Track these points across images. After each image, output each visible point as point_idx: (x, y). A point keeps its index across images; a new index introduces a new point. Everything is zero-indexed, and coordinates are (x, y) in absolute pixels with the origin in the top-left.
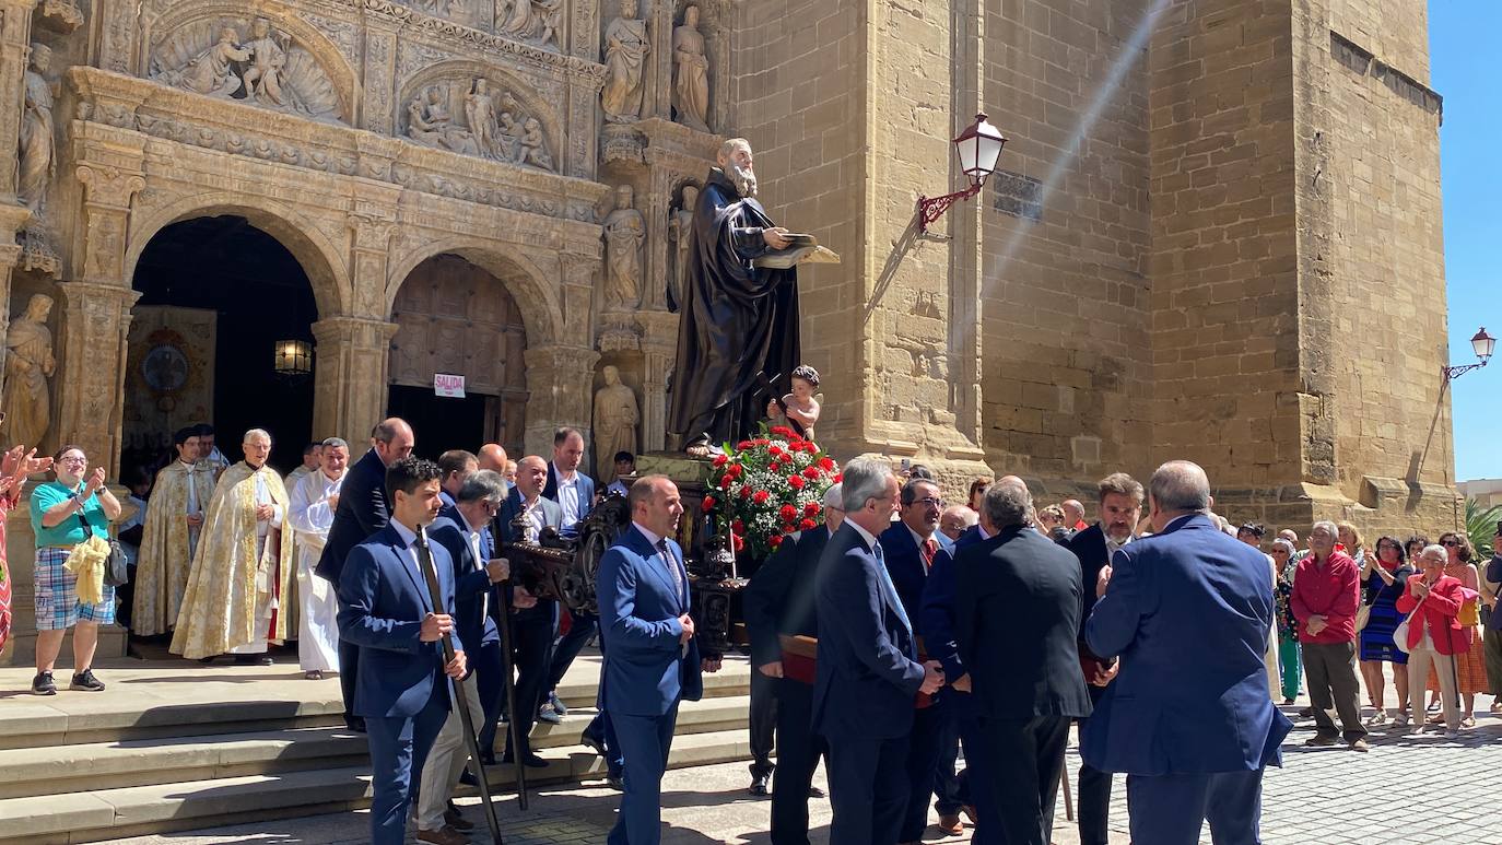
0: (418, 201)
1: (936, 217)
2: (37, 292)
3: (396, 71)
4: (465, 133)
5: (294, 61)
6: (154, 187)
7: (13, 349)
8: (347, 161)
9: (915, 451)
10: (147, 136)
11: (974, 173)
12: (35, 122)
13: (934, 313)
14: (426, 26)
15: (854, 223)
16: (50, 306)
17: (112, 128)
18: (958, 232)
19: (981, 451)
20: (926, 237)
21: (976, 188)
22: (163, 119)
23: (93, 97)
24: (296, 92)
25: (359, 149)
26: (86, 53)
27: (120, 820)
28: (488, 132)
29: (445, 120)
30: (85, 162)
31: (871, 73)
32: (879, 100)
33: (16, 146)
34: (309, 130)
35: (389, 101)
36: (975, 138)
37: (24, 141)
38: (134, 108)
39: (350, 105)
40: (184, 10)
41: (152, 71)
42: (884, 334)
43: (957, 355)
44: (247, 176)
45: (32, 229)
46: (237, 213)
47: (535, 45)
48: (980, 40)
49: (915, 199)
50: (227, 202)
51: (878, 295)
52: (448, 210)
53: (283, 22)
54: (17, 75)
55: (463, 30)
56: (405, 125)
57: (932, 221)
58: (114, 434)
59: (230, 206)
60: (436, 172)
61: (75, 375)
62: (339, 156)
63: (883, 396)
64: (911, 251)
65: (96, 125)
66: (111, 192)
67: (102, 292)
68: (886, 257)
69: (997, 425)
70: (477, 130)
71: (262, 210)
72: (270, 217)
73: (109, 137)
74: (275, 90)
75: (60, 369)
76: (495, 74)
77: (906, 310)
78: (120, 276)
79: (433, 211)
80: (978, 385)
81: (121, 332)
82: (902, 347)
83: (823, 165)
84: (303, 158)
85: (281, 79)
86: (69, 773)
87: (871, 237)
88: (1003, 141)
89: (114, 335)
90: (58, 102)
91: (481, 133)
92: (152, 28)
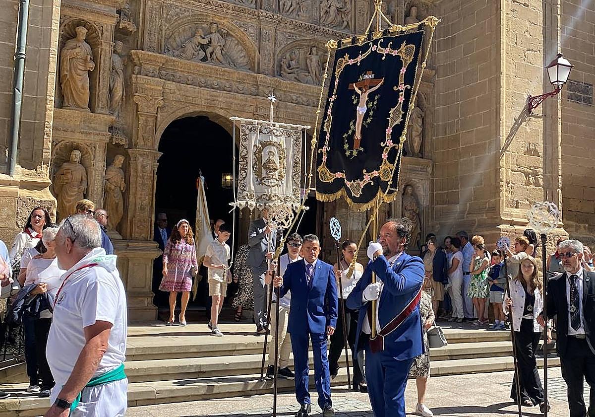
0: (286, 107)
1: (537, 106)
2: (117, 154)
3: (275, 46)
4: (307, 74)
5: (228, 43)
6: (167, 104)
7: (108, 180)
8: (253, 89)
9: (527, 223)
10: (164, 81)
11: (556, 83)
12: (116, 77)
13: (536, 154)
14: (288, 23)
15: (495, 110)
16: (123, 160)
17: (149, 78)
18: (549, 112)
19: (561, 223)
20: (532, 116)
21: (558, 91)
22: (171, 72)
23: (141, 64)
24: (230, 58)
25: (259, 83)
26: (138, 43)
27: (158, 396)
28: (317, 73)
29: (298, 68)
30: (137, 94)
31: (503, 36)
32: (507, 49)
33: (108, 88)
34: (236, 75)
35: (272, 60)
36: (557, 66)
37: (112, 85)
38: (158, 68)
39: (254, 63)
40: (179, 22)
41: (166, 51)
42: (510, 165)
43: (548, 175)
44: (209, 97)
45: (115, 125)
46: (204, 115)
47: (339, 30)
48: (559, 16)
49: (526, 97)
50: (200, 110)
51: (507, 145)
52: (299, 110)
53: (223, 25)
54: (108, 56)
55: (305, 25)
56: (279, 72)
57: (535, 108)
58: (151, 218)
59: (201, 112)
60: (294, 93)
61: (134, 191)
62: (250, 87)
63: (510, 196)
64: (524, 123)
65: (141, 76)
66: (149, 107)
67: (145, 153)
68: (511, 127)
69: (570, 209)
70: (312, 73)
71: (215, 113)
72: (219, 116)
73: (148, 82)
74: (221, 57)
75: (128, 188)
76: (320, 45)
77: (522, 153)
78: (153, 144)
79: (293, 111)
80: (560, 190)
81: (154, 171)
82: (520, 171)
83: (479, 82)
84: (234, 88)
85: (223, 51)
86: (135, 374)
87: (503, 117)
88: (571, 67)
89: (151, 172)
90: (125, 67)
91: (314, 73)
92: (165, 31)
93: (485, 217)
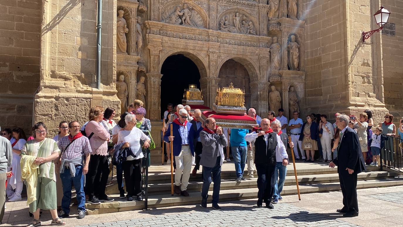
0: (224, 47)
2: (141, 76)
3: (217, 13)
4: (234, 28)
7: (138, 90)
9: (365, 105)
11: (381, 24)
12: (139, 35)
13: (368, 65)
14: (224, 1)
15: (343, 41)
16: (144, 79)
18: (374, 41)
20: (365, 43)
21: (381, 28)
29: (229, 25)
32: (350, 6)
33: (136, 42)
35: (216, 21)
36: (381, 13)
37: (137, 40)
39: (206, 23)
42: (354, 72)
43: (376, 77)
47: (250, 2)
49: (361, 33)
51: (351, 61)
52: (231, 48)
53: (190, 4)
57: (367, 39)
60: (228, 38)
62: (205, 37)
63: (354, 90)
64: (360, 48)
68: (353, 50)
74: (189, 21)
76: (241, 11)
77: (360, 65)
79: (227, 49)
80: (382, 86)
82: (358, 75)
83: (333, 25)
85: (190, 18)
87: (349, 45)
88: (390, 13)
90: (142, 30)
91: (238, 27)
93: (339, 102)
